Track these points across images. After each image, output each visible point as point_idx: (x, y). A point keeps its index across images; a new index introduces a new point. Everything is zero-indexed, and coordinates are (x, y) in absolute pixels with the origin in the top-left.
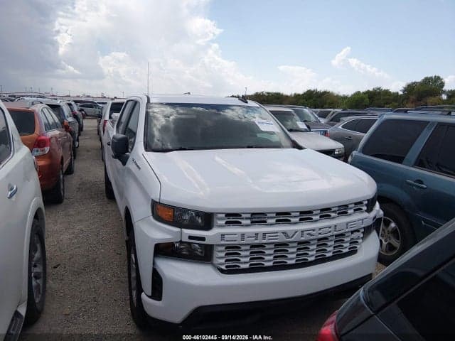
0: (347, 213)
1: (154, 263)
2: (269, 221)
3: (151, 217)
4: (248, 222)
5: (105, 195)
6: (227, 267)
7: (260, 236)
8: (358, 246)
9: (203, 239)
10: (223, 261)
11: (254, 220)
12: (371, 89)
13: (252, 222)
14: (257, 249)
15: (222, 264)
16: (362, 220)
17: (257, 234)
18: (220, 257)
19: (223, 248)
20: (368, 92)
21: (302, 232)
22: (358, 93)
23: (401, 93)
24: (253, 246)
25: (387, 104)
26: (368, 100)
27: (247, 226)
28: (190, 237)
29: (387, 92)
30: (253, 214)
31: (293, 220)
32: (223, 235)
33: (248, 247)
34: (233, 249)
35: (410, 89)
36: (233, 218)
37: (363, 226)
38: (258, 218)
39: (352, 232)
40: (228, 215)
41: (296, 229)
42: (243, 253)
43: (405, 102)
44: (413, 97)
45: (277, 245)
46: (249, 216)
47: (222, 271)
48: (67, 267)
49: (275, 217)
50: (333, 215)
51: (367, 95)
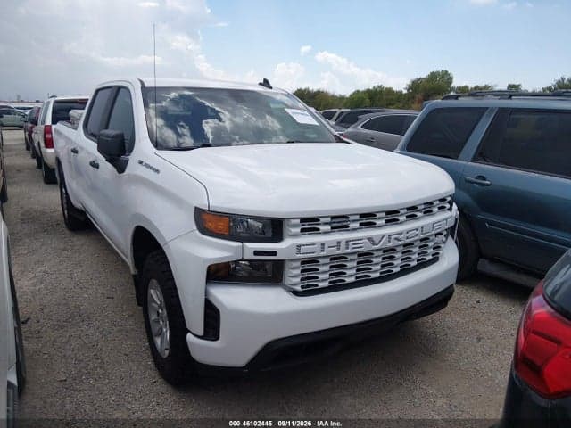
0: (431, 211)
1: (207, 293)
2: (352, 225)
3: (197, 232)
4: (328, 228)
5: (64, 225)
6: (302, 287)
7: (343, 245)
8: (441, 252)
9: (274, 253)
10: (298, 280)
11: (334, 225)
12: (371, 88)
13: (332, 228)
14: (338, 261)
15: (295, 284)
16: (446, 220)
17: (339, 243)
18: (293, 276)
19: (298, 264)
20: (368, 91)
21: (390, 236)
22: (358, 92)
23: (405, 92)
24: (333, 258)
25: (390, 104)
26: (368, 100)
27: (326, 233)
28: (257, 253)
29: (389, 91)
30: (333, 218)
31: (379, 222)
32: (299, 246)
33: (328, 260)
34: (309, 264)
35: (416, 86)
36: (310, 224)
37: (447, 227)
38: (339, 222)
39: (436, 235)
40: (303, 220)
41: (382, 233)
42: (321, 269)
43: (410, 102)
44: (419, 96)
45: (360, 255)
46: (329, 220)
47: (296, 293)
48: (42, 321)
49: (357, 220)
50: (419, 214)
51: (367, 95)
